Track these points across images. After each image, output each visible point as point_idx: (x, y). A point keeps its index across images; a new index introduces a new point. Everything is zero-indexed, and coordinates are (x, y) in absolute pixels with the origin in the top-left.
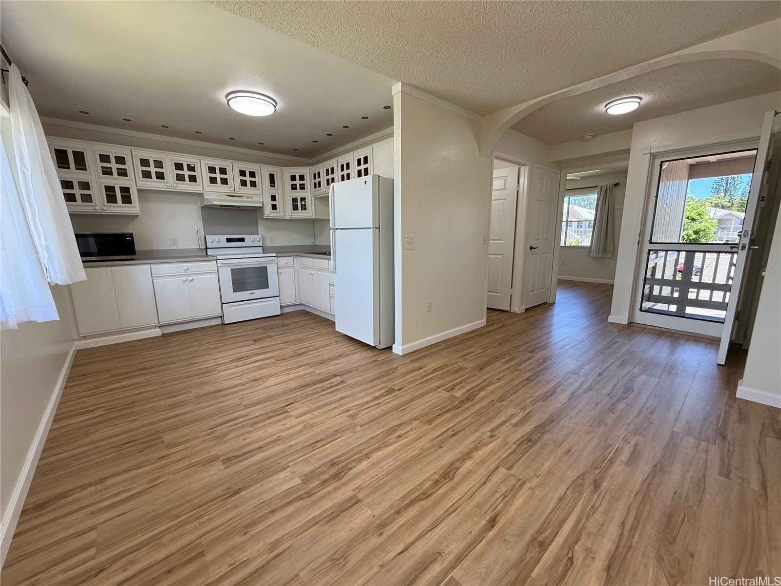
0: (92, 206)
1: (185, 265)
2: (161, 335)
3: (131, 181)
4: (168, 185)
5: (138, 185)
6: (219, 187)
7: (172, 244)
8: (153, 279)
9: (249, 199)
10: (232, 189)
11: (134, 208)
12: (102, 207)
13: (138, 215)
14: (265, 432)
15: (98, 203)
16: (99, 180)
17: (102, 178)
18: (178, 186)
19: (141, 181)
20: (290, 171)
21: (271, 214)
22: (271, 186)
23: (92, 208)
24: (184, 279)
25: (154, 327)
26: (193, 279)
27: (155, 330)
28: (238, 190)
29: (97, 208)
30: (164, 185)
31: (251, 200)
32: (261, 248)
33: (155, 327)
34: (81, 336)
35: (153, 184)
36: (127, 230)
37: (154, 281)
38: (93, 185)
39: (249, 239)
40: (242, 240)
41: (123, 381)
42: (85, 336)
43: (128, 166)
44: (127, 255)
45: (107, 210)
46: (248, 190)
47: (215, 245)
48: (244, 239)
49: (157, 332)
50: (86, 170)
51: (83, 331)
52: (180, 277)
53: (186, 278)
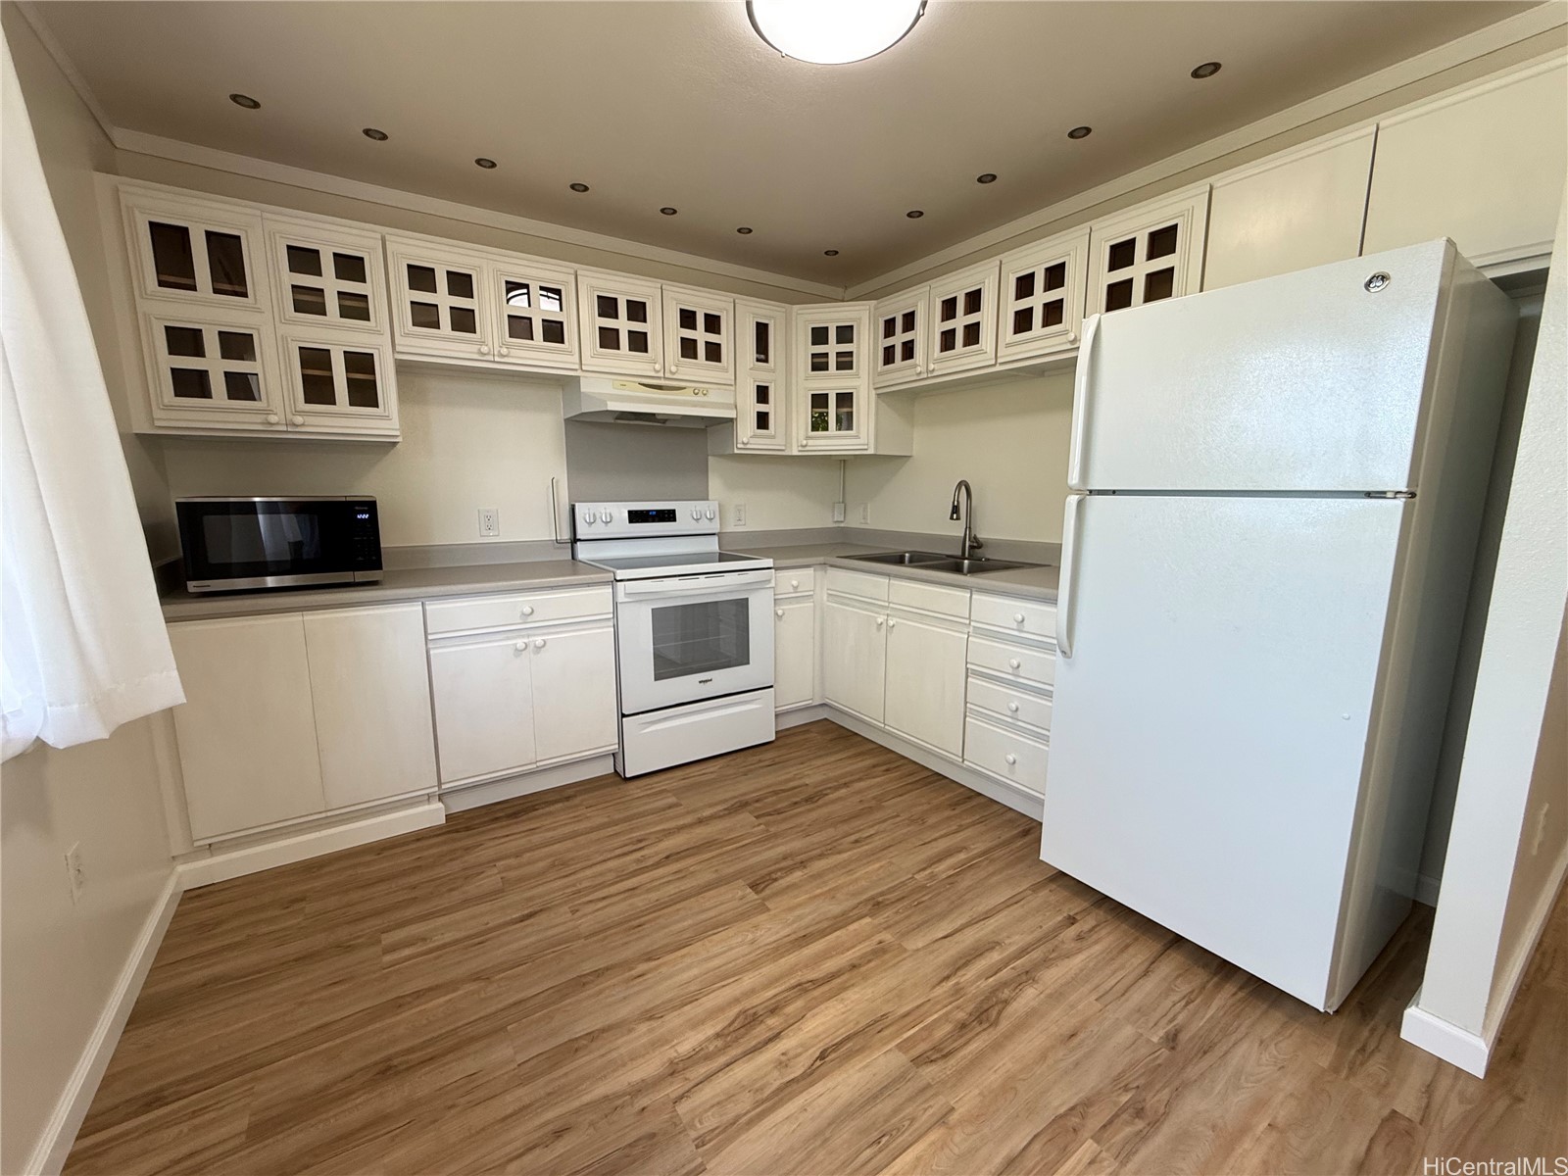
0: (258, 411)
1: (524, 601)
2: (443, 821)
3: (379, 333)
4: (485, 349)
5: (398, 349)
6: (624, 358)
7: (483, 528)
8: (430, 646)
9: (700, 398)
10: (657, 367)
11: (384, 420)
12: (289, 416)
13: (395, 443)
15: (276, 402)
16: (283, 329)
17: (294, 322)
18: (513, 352)
19: (407, 335)
20: (810, 317)
22: (758, 360)
23: (259, 418)
24: (520, 643)
25: (427, 797)
26: (545, 643)
27: (427, 807)
28: (674, 369)
29: (273, 419)
30: (475, 348)
31: (705, 399)
32: (717, 540)
33: (429, 798)
34: (197, 844)
35: (443, 346)
36: (361, 490)
37: (432, 652)
38: (264, 345)
39: (687, 513)
40: (668, 516)
42: (210, 845)
43: (371, 288)
44: (354, 570)
45: (303, 425)
46: (699, 369)
47: (600, 530)
48: (673, 512)
49: (432, 814)
50: (245, 295)
51: (205, 830)
52: (508, 639)
53: (526, 640)
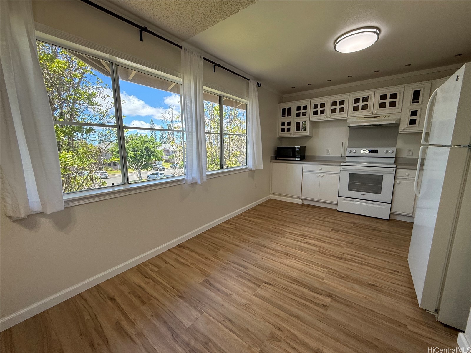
0: (290, 133)
1: (320, 167)
2: (301, 204)
3: (308, 118)
4: (326, 117)
5: (310, 120)
6: (361, 113)
8: (303, 172)
9: (385, 118)
10: (371, 112)
11: (307, 133)
12: (293, 133)
14: (234, 285)
16: (294, 120)
19: (312, 117)
21: (407, 129)
22: (413, 102)
26: (323, 176)
27: (299, 200)
28: (376, 112)
31: (388, 118)
32: (394, 159)
33: (300, 198)
34: (272, 193)
35: (319, 118)
38: (292, 123)
39: (382, 151)
40: (376, 152)
41: (255, 219)
42: (274, 194)
43: (308, 110)
45: (295, 135)
46: (387, 110)
47: (352, 154)
48: (377, 150)
49: (300, 202)
50: (290, 116)
52: (316, 174)
53: (320, 174)
